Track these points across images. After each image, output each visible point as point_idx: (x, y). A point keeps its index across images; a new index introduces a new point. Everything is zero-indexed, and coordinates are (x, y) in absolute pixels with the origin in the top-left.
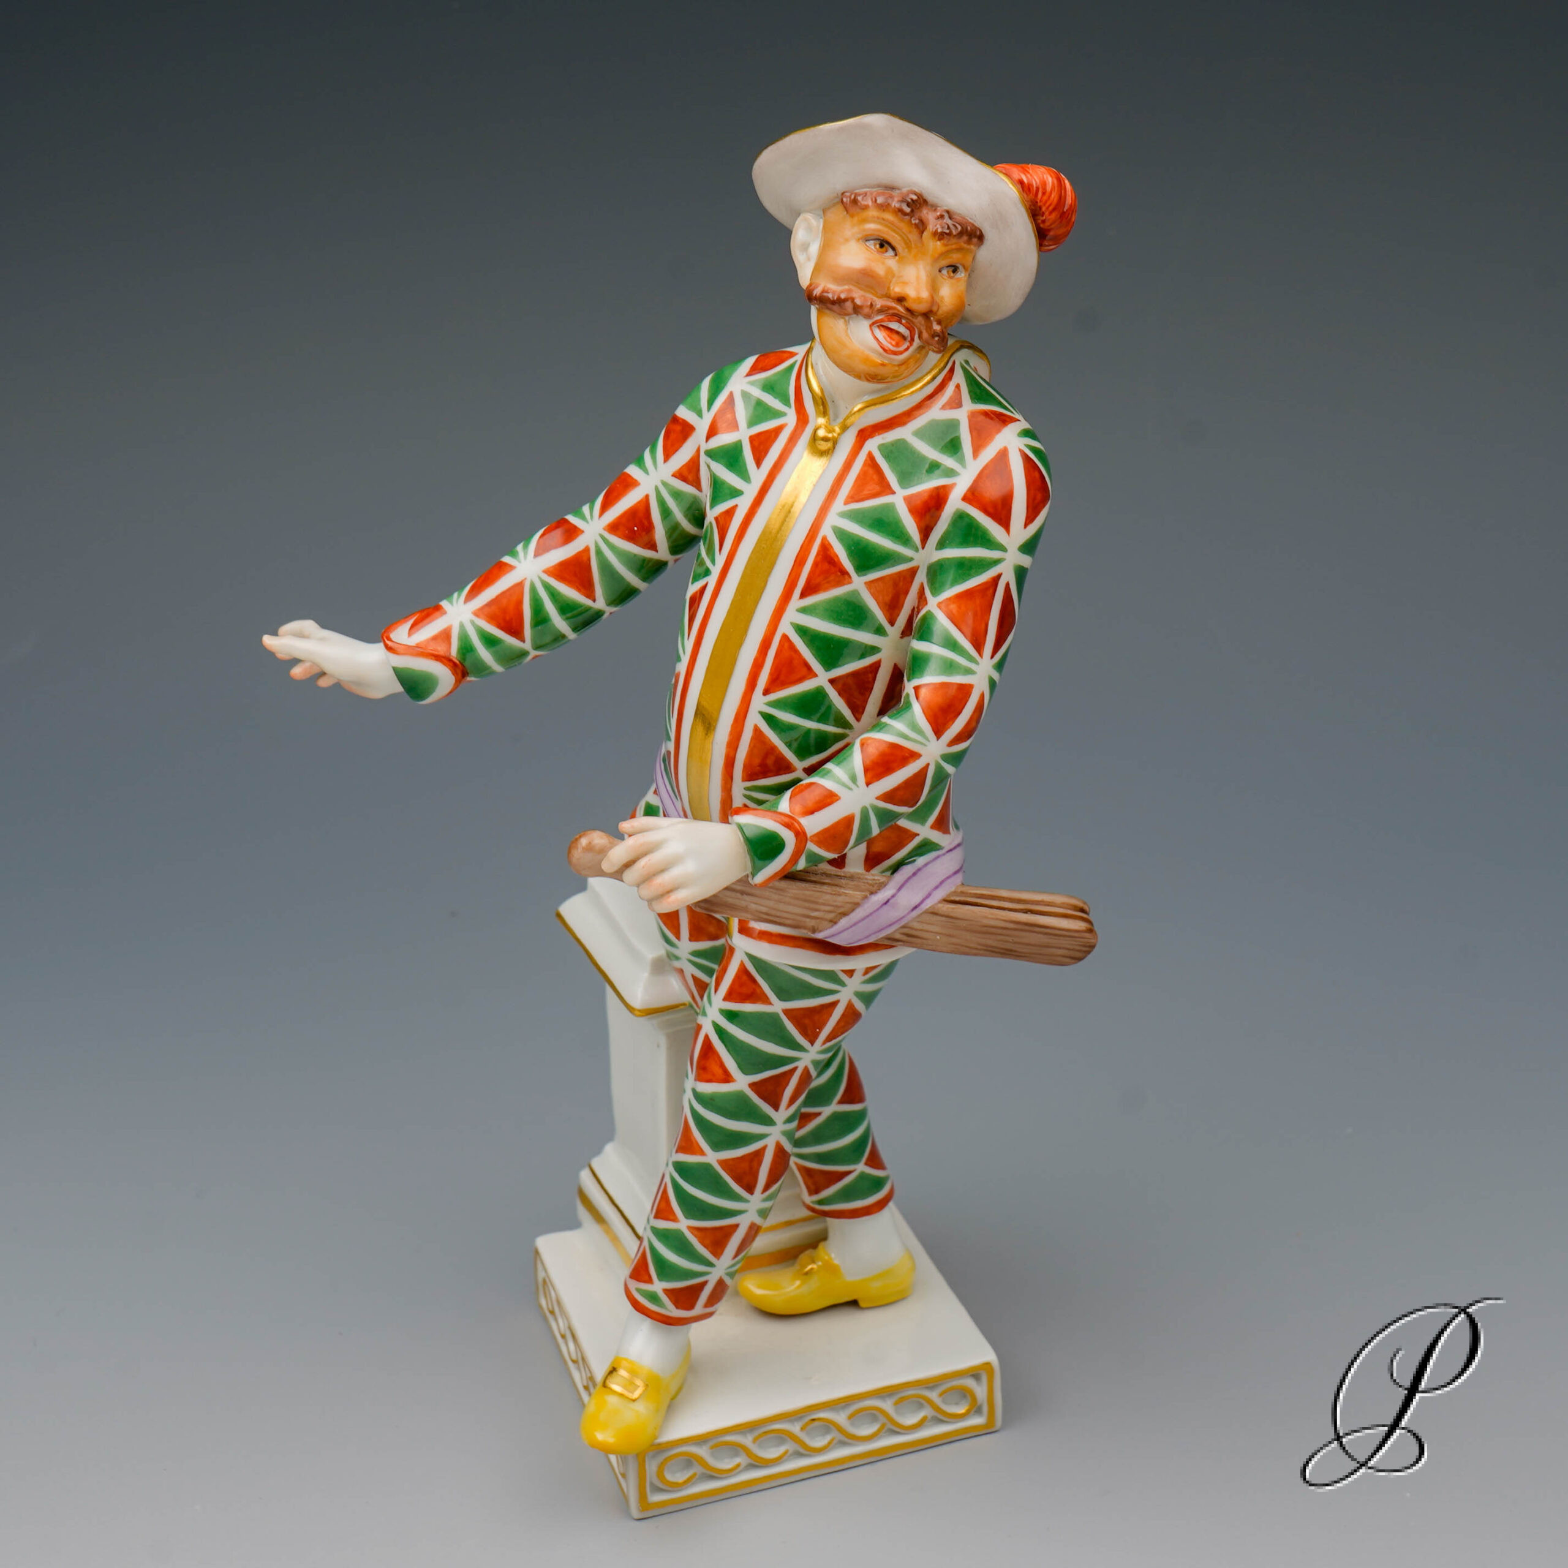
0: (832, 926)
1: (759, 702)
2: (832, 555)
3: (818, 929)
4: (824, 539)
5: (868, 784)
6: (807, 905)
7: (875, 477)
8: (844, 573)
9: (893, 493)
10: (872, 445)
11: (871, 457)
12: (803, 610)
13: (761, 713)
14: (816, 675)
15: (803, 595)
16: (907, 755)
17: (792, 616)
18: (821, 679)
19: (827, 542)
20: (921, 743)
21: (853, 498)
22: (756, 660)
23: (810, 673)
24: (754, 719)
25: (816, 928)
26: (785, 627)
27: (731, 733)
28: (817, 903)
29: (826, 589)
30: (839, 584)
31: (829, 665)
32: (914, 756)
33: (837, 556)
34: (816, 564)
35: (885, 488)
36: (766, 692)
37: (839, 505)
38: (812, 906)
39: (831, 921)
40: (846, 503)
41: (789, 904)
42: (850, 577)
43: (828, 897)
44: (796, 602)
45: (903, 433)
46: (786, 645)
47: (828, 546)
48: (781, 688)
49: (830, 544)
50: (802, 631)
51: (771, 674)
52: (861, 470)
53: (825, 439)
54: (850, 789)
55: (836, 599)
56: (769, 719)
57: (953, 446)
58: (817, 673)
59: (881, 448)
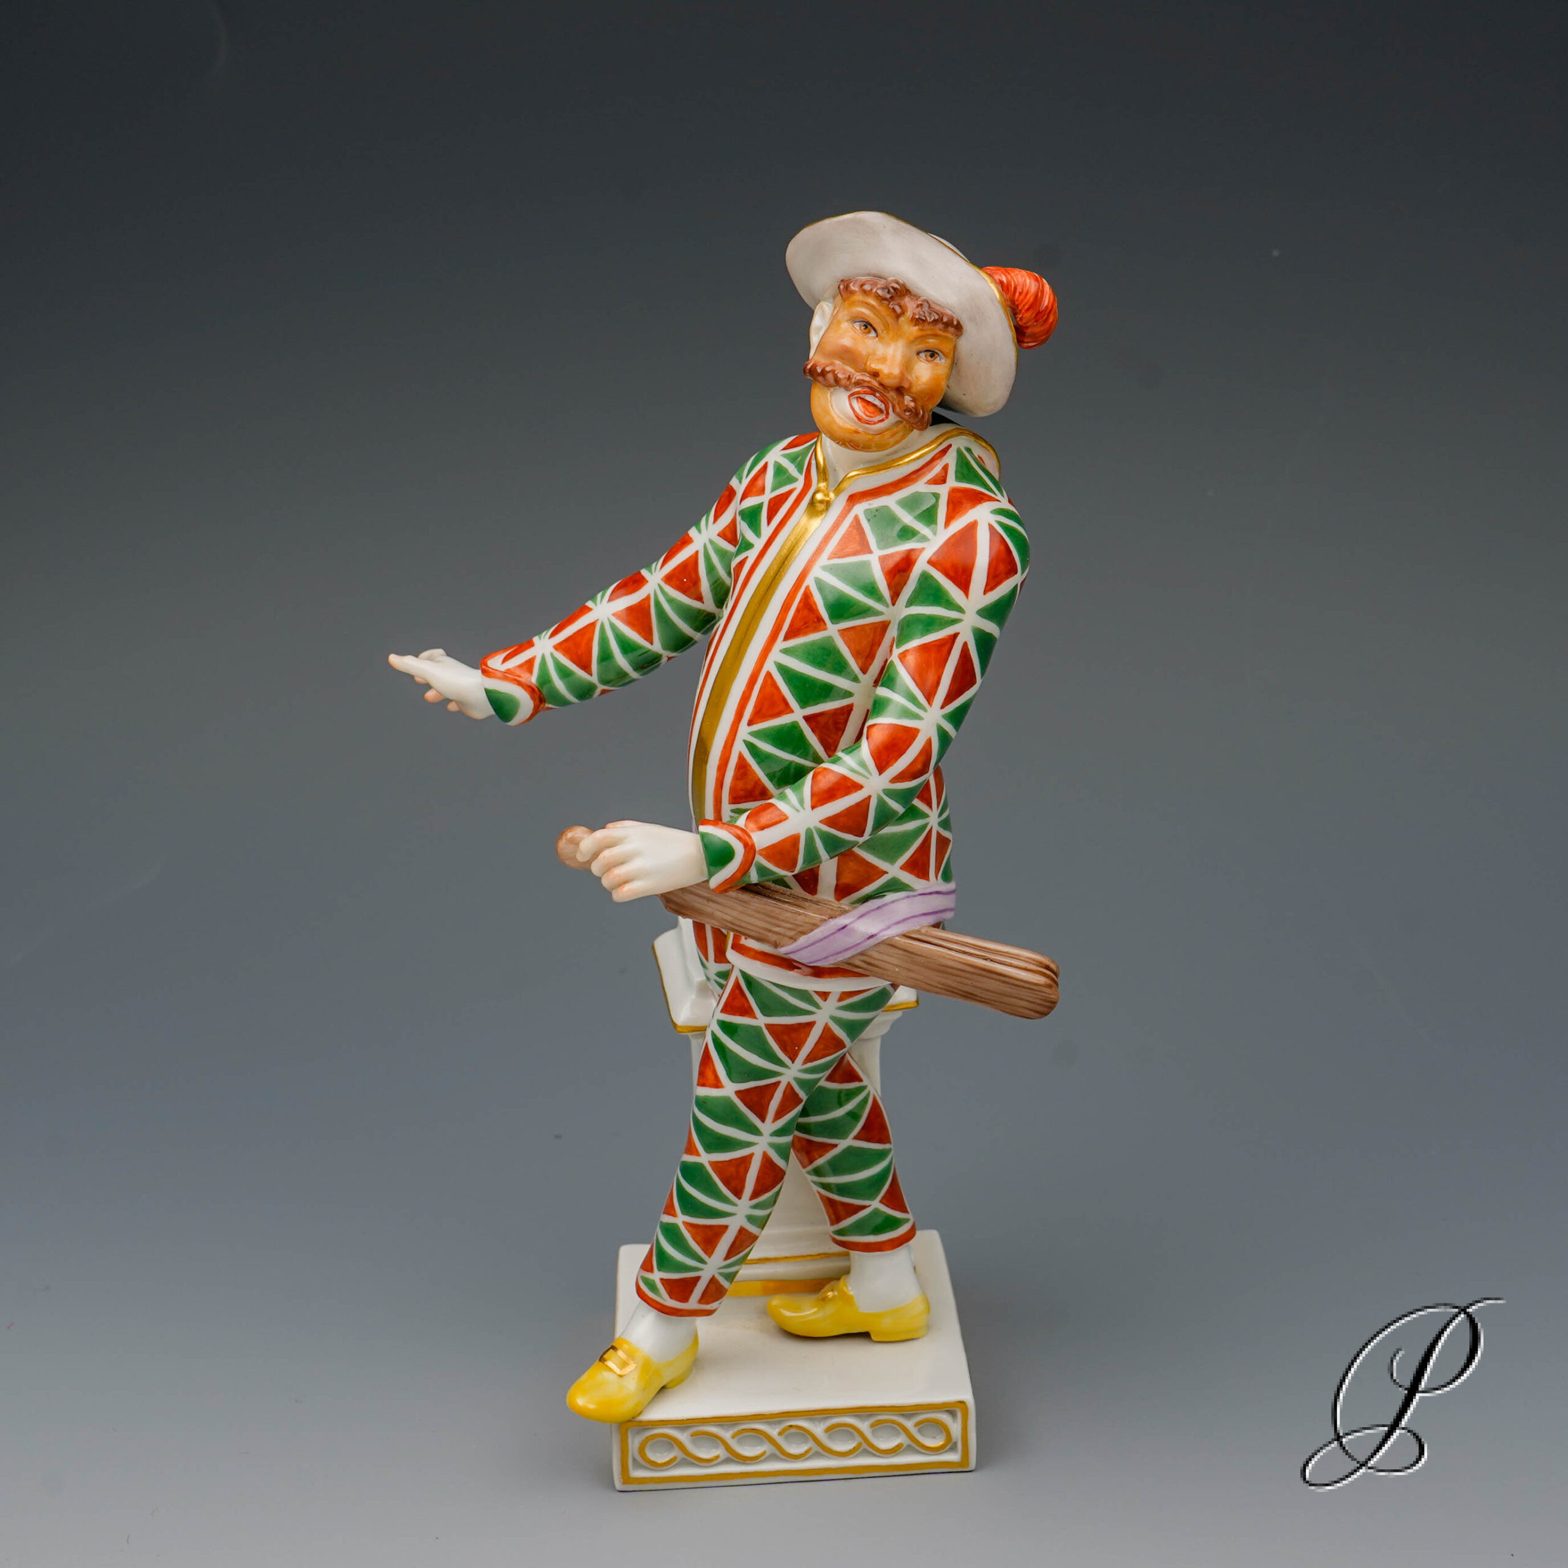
0: (793, 942)
1: (744, 731)
2: (812, 603)
3: (780, 944)
4: (807, 588)
5: (813, 807)
6: (768, 919)
7: (857, 538)
8: (820, 620)
9: (870, 552)
10: (860, 509)
11: (856, 519)
12: (785, 651)
13: (744, 741)
14: (792, 711)
15: (786, 638)
16: (850, 785)
17: (776, 656)
18: (797, 715)
19: (809, 592)
20: (864, 776)
21: (835, 555)
22: (744, 693)
23: (788, 709)
24: (739, 747)
25: (778, 942)
26: (769, 666)
27: (721, 759)
28: (777, 919)
29: (806, 634)
30: (816, 630)
31: (804, 703)
32: (858, 787)
33: (815, 604)
34: (798, 610)
35: (865, 548)
36: (750, 723)
37: (823, 560)
38: (774, 921)
39: (791, 938)
40: (830, 558)
41: (751, 916)
42: (825, 624)
43: (788, 915)
44: (780, 644)
45: (889, 501)
46: (769, 682)
47: (809, 595)
48: (762, 720)
49: (811, 593)
50: (784, 670)
51: (755, 707)
52: (847, 531)
53: (821, 502)
54: (798, 811)
55: (813, 643)
56: (751, 747)
57: (929, 516)
58: (793, 709)
59: (867, 512)
